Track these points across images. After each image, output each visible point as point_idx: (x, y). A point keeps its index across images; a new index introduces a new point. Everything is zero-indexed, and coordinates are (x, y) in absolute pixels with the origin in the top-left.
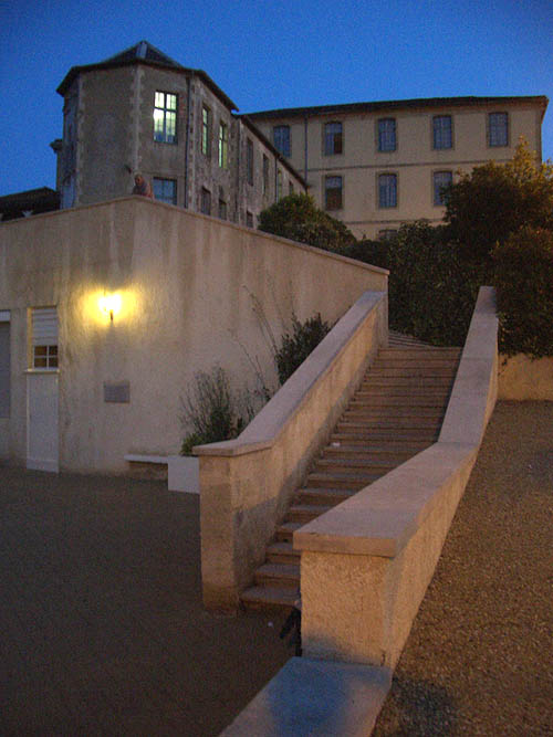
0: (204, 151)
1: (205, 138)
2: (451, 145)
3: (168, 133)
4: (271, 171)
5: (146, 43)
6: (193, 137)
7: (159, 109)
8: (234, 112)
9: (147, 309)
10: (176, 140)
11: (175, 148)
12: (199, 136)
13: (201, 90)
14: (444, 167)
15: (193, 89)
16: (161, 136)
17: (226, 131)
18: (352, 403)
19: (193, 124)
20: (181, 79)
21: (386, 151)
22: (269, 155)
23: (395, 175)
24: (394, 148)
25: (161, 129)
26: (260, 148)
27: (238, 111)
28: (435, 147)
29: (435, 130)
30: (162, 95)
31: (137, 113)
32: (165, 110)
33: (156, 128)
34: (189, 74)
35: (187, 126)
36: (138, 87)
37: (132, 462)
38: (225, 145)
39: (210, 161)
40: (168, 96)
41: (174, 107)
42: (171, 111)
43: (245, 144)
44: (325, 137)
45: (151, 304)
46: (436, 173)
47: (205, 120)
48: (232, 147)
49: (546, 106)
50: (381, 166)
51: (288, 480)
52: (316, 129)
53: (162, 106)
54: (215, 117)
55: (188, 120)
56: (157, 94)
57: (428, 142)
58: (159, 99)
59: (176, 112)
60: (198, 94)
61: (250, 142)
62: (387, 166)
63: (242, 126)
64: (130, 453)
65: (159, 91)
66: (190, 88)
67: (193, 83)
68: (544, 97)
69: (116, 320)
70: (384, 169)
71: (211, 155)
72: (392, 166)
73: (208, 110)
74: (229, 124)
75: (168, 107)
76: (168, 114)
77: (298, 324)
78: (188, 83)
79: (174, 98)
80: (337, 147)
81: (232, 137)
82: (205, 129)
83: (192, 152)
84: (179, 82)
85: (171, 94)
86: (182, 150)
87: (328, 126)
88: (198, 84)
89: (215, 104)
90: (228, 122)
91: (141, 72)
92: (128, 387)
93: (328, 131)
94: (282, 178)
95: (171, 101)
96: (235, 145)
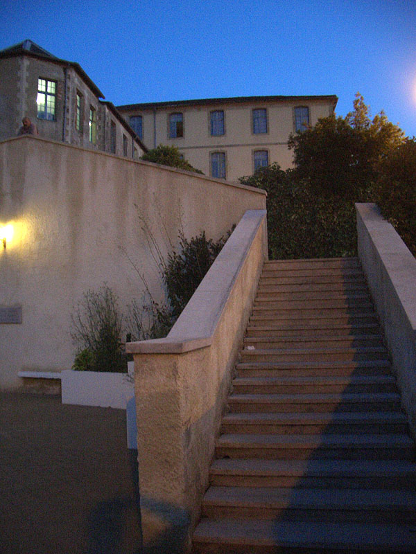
0: (78, 128)
1: (78, 118)
2: (267, 131)
3: (48, 111)
4: (129, 148)
5: (30, 41)
6: (69, 116)
7: (41, 92)
8: (101, 99)
9: (38, 236)
10: (55, 118)
11: (54, 125)
12: (74, 115)
13: (75, 79)
14: (261, 147)
15: (69, 78)
16: (43, 115)
17: (94, 114)
18: (254, 308)
19: (69, 105)
20: (60, 69)
21: (216, 135)
22: (128, 135)
23: (224, 153)
24: (223, 133)
25: (43, 109)
26: (121, 129)
27: (104, 98)
28: (254, 131)
29: (254, 119)
30: (44, 82)
31: (23, 96)
32: (46, 93)
33: (39, 109)
34: (66, 65)
35: (64, 107)
36: (25, 74)
37: (25, 378)
38: (94, 125)
39: (82, 136)
40: (49, 83)
41: (53, 92)
42: (51, 94)
43: (110, 124)
44: (169, 124)
45: (42, 231)
46: (255, 152)
47: (78, 104)
48: (100, 127)
49: (336, 103)
50: (214, 147)
51: (221, 385)
52: (162, 117)
53: (44, 90)
54: (86, 102)
55: (65, 102)
56: (40, 80)
57: (248, 128)
58: (41, 85)
59: (55, 95)
60: (73, 82)
61: (113, 124)
62: (217, 147)
63: (107, 111)
64: (23, 370)
65: (42, 79)
66: (67, 76)
67: (69, 73)
68: (335, 96)
69: (8, 247)
70: (217, 149)
71: (83, 131)
72: (222, 146)
73: (81, 95)
74: (97, 109)
75: (49, 91)
76: (49, 97)
77: (185, 241)
78: (65, 73)
79: (53, 84)
80: (179, 132)
81: (100, 118)
82: (78, 111)
83: (69, 128)
84: (57, 72)
85: (51, 81)
86: (60, 127)
87: (173, 116)
88: (73, 74)
89: (86, 91)
90: (96, 106)
91: (26, 62)
92: (20, 308)
93: (172, 120)
94: (137, 154)
95: (51, 87)
96: (102, 125)
